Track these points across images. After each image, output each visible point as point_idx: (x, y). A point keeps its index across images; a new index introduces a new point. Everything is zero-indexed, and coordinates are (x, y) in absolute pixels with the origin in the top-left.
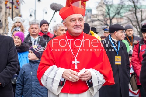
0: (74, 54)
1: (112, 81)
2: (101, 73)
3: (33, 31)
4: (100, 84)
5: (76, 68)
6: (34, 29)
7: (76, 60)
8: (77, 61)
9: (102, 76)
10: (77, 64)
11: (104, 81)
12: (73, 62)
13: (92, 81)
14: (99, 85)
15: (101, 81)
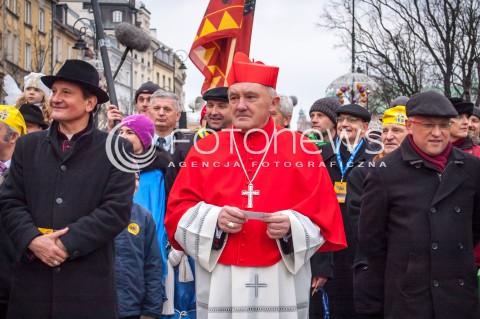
0: (249, 173)
1: (340, 240)
2: (314, 220)
3: (158, 117)
4: (311, 246)
5: (250, 205)
6: (162, 109)
7: (251, 187)
8: (254, 189)
9: (317, 229)
10: (254, 196)
11: (321, 241)
12: (244, 193)
13: (290, 240)
14: (307, 251)
15: (314, 241)
